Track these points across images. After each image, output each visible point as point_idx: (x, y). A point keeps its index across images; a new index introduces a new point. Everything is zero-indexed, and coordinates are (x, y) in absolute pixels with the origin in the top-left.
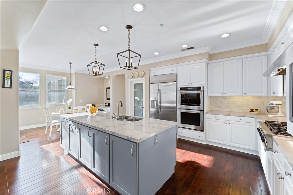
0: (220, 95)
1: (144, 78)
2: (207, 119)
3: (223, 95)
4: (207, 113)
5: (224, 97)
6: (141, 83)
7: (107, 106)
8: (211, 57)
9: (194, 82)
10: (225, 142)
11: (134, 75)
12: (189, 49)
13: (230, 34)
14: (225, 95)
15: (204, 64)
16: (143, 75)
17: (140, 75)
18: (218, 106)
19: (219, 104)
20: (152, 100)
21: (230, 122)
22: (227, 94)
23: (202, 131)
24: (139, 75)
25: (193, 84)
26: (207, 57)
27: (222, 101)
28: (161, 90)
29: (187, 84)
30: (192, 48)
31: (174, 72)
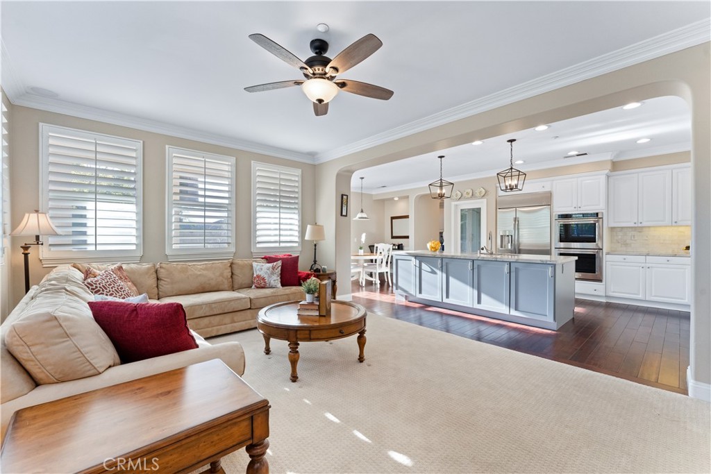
0: (632, 225)
1: (484, 200)
2: (609, 264)
3: (636, 225)
4: (608, 254)
5: (638, 229)
6: (478, 209)
7: (395, 249)
8: (616, 166)
9: (585, 206)
10: (640, 297)
11: (465, 194)
12: (578, 155)
13: (651, 139)
14: (640, 225)
15: (603, 179)
16: (482, 195)
17: (478, 194)
18: (626, 245)
19: (628, 242)
20: (502, 236)
21: (650, 265)
22: (644, 224)
23: (600, 281)
24: (474, 193)
25: (582, 208)
26: (609, 167)
27: (634, 236)
28: (520, 220)
29: (573, 208)
30: (586, 154)
31: (547, 189)
